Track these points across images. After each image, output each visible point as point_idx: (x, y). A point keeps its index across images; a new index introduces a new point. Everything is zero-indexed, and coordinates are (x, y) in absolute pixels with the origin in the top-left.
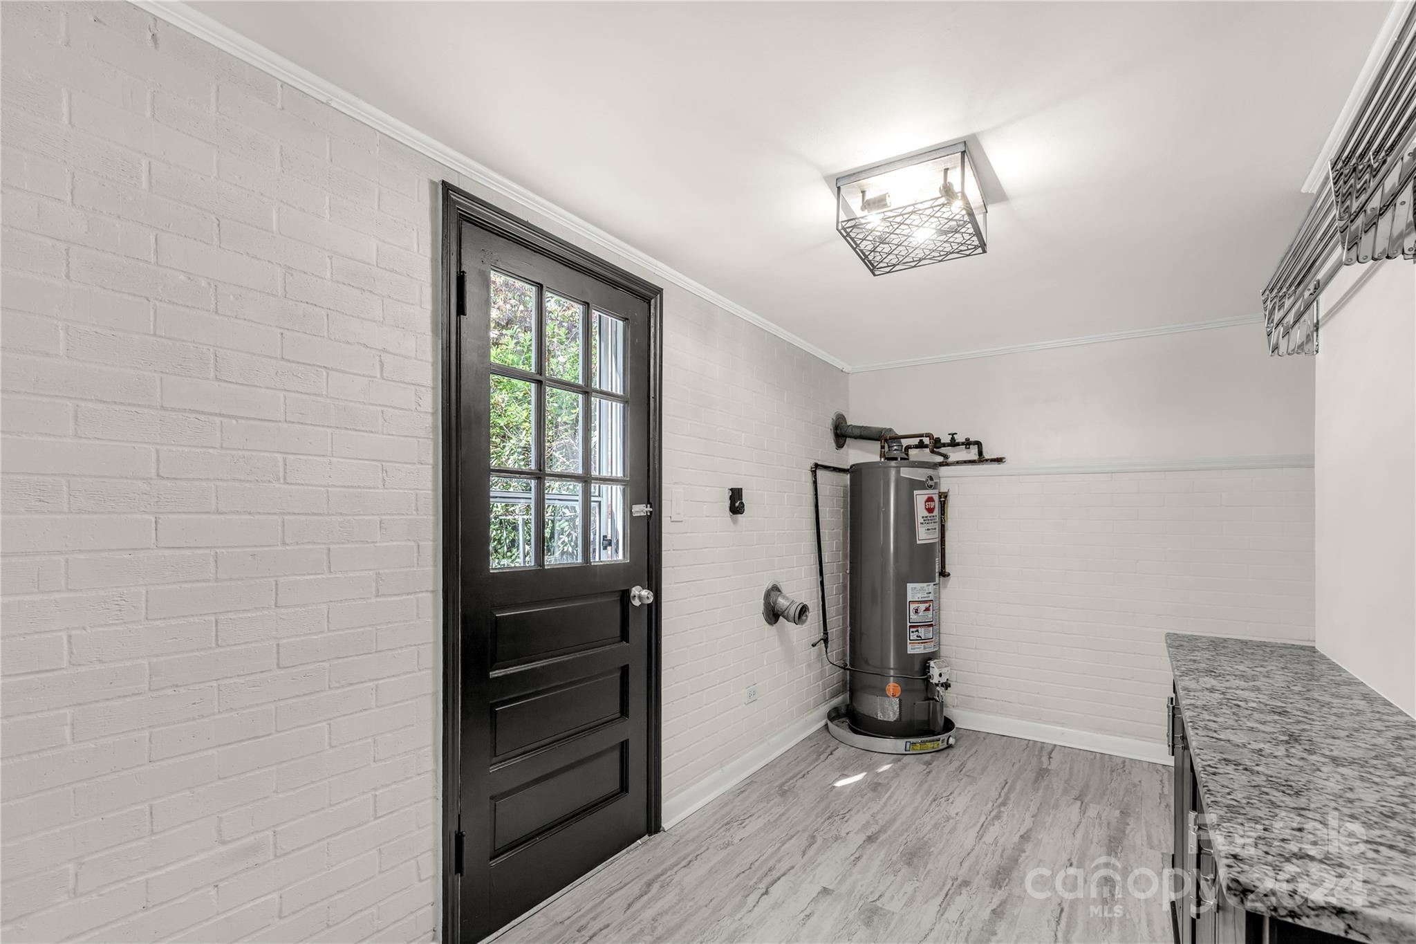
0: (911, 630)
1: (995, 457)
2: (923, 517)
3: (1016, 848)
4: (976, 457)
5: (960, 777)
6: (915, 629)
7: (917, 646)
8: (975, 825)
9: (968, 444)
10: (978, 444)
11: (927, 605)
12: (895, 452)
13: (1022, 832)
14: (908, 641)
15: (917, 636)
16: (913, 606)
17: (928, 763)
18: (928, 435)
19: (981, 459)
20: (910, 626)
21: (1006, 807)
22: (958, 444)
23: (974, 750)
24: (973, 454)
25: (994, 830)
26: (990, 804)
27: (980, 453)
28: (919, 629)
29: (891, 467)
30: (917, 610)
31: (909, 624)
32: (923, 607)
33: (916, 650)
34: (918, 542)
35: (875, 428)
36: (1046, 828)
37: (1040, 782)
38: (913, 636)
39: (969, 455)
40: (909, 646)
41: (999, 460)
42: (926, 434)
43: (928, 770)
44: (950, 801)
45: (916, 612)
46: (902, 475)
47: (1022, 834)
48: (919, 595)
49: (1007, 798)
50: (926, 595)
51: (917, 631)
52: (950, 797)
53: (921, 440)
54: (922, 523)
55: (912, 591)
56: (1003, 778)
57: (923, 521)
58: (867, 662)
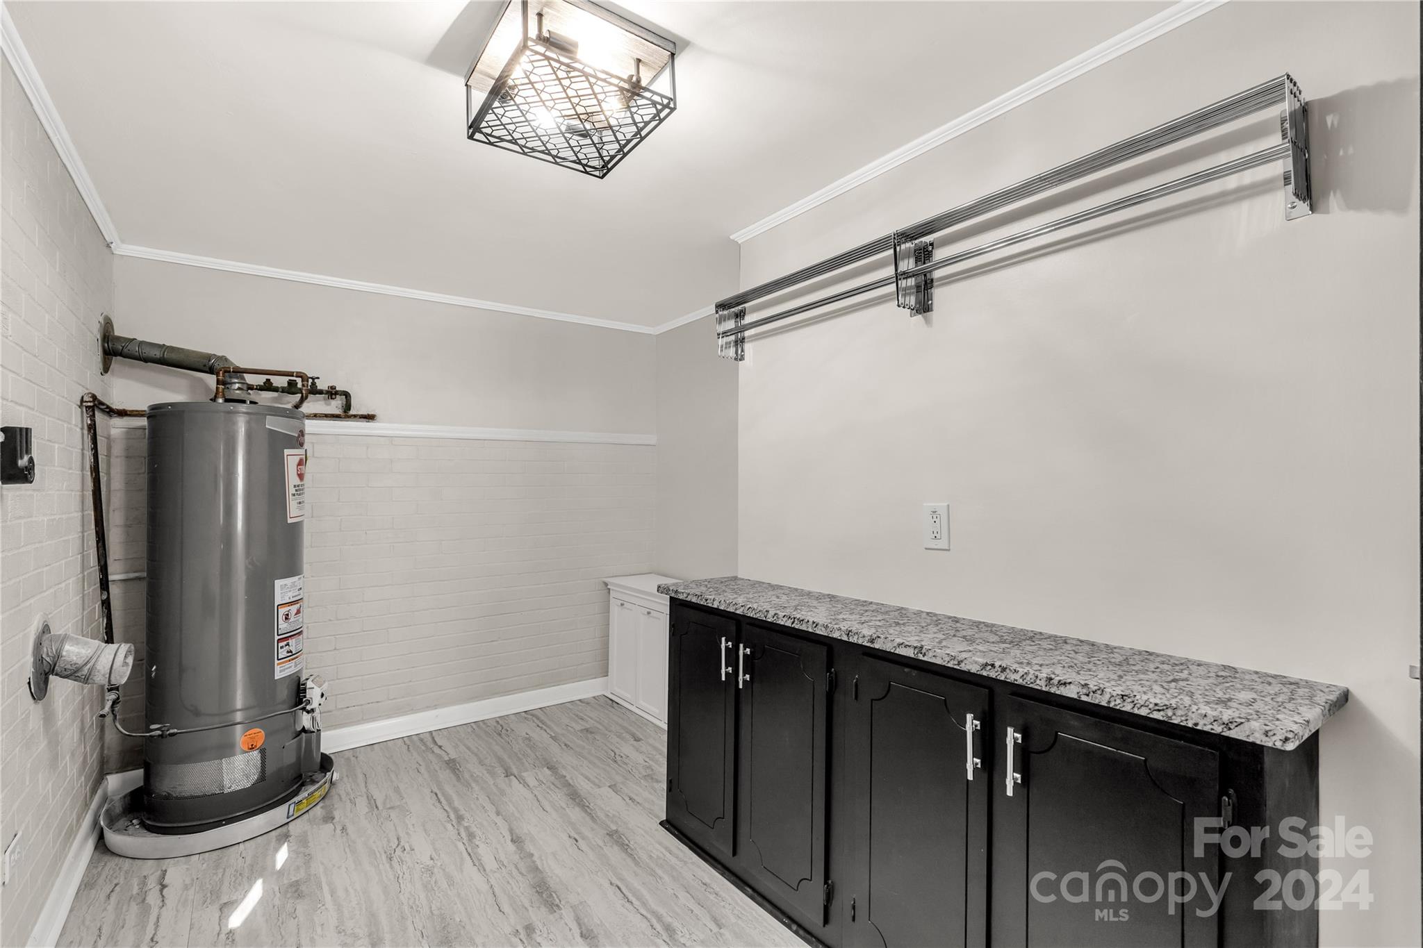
0: (280, 645)
1: (365, 413)
2: (295, 486)
3: (522, 856)
4: (338, 412)
5: (384, 814)
6: (285, 643)
7: (287, 665)
8: (462, 859)
9: (332, 393)
10: (347, 395)
11: (297, 606)
12: (237, 392)
13: (508, 838)
14: (276, 662)
15: (288, 652)
16: (282, 611)
17: (329, 818)
18: (300, 375)
19: (347, 413)
20: (279, 640)
21: (466, 820)
22: (321, 392)
23: (361, 777)
24: (335, 406)
25: (484, 851)
26: (449, 826)
27: (347, 407)
28: (290, 641)
29: (239, 413)
30: (288, 615)
31: (277, 638)
32: (294, 608)
33: (286, 671)
34: (290, 521)
35: (194, 352)
36: (519, 819)
37: (463, 777)
38: (283, 653)
39: (329, 407)
40: (277, 669)
41: (370, 418)
42: (297, 372)
43: (339, 828)
44: (407, 848)
45: (286, 619)
46: (267, 426)
47: (510, 838)
48: (290, 594)
49: (456, 810)
50: (297, 593)
51: (288, 644)
52: (402, 844)
53: (268, 380)
54: (294, 495)
55: (282, 589)
56: (427, 791)
57: (294, 492)
58: (197, 713)
